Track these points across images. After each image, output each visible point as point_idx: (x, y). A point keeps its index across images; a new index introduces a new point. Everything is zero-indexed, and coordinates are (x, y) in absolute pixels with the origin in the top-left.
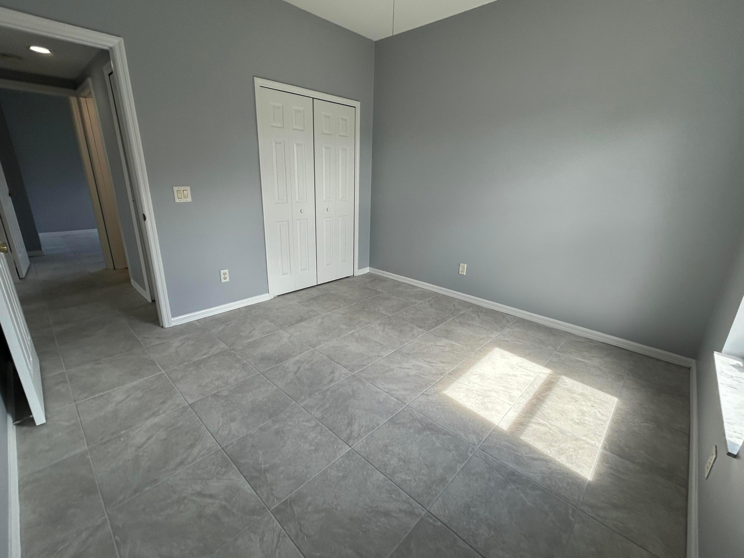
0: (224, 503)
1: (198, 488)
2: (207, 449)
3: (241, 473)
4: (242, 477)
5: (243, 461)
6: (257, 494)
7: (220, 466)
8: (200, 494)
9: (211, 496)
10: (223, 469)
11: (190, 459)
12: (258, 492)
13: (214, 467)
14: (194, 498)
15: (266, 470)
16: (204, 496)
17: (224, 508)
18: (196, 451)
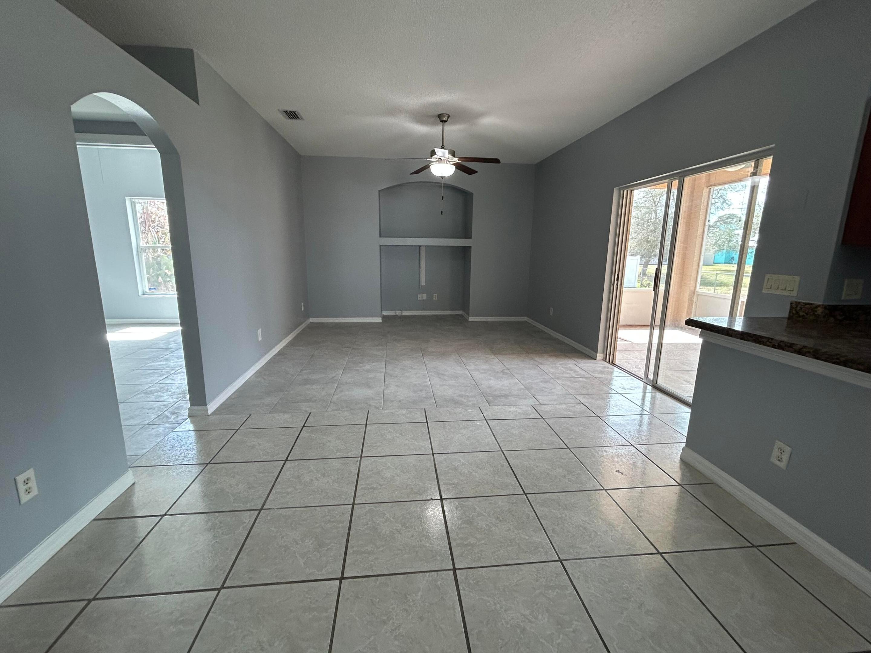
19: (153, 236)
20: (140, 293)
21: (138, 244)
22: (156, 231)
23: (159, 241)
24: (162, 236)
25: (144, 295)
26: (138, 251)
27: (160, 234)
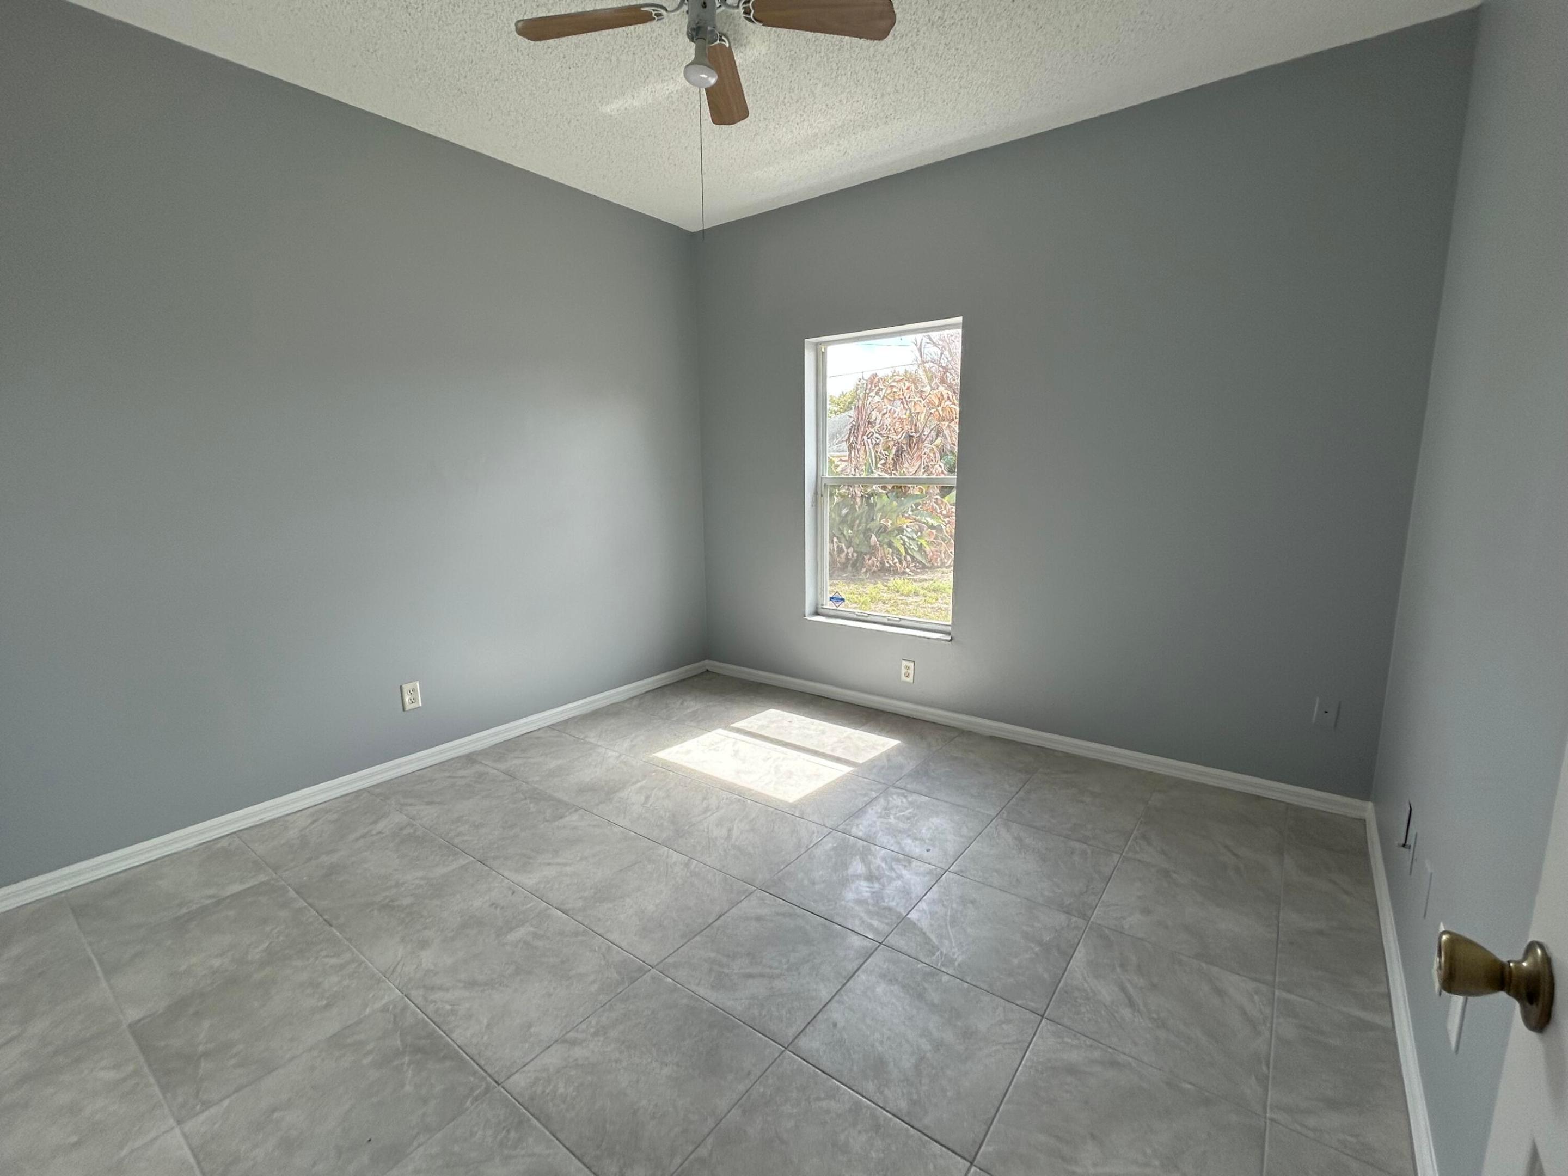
0: (1118, 970)
1: (1126, 1013)
2: (1060, 1040)
3: (1065, 970)
4: (1070, 966)
5: (1046, 976)
6: (1079, 941)
7: (1076, 1002)
8: (1131, 1004)
9: (1123, 989)
10: (1076, 994)
11: (1097, 1054)
12: (1076, 940)
13: (1083, 1010)
14: (1142, 1007)
15: (1040, 943)
16: (1130, 999)
17: (1122, 966)
18: (1074, 1056)
19: (868, 454)
20: (809, 608)
21: (820, 473)
22: (874, 442)
23: (876, 463)
24: (883, 452)
25: (817, 613)
26: (816, 493)
27: (880, 448)
